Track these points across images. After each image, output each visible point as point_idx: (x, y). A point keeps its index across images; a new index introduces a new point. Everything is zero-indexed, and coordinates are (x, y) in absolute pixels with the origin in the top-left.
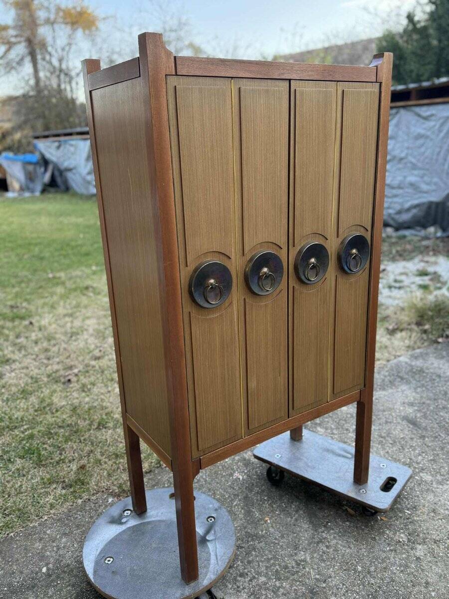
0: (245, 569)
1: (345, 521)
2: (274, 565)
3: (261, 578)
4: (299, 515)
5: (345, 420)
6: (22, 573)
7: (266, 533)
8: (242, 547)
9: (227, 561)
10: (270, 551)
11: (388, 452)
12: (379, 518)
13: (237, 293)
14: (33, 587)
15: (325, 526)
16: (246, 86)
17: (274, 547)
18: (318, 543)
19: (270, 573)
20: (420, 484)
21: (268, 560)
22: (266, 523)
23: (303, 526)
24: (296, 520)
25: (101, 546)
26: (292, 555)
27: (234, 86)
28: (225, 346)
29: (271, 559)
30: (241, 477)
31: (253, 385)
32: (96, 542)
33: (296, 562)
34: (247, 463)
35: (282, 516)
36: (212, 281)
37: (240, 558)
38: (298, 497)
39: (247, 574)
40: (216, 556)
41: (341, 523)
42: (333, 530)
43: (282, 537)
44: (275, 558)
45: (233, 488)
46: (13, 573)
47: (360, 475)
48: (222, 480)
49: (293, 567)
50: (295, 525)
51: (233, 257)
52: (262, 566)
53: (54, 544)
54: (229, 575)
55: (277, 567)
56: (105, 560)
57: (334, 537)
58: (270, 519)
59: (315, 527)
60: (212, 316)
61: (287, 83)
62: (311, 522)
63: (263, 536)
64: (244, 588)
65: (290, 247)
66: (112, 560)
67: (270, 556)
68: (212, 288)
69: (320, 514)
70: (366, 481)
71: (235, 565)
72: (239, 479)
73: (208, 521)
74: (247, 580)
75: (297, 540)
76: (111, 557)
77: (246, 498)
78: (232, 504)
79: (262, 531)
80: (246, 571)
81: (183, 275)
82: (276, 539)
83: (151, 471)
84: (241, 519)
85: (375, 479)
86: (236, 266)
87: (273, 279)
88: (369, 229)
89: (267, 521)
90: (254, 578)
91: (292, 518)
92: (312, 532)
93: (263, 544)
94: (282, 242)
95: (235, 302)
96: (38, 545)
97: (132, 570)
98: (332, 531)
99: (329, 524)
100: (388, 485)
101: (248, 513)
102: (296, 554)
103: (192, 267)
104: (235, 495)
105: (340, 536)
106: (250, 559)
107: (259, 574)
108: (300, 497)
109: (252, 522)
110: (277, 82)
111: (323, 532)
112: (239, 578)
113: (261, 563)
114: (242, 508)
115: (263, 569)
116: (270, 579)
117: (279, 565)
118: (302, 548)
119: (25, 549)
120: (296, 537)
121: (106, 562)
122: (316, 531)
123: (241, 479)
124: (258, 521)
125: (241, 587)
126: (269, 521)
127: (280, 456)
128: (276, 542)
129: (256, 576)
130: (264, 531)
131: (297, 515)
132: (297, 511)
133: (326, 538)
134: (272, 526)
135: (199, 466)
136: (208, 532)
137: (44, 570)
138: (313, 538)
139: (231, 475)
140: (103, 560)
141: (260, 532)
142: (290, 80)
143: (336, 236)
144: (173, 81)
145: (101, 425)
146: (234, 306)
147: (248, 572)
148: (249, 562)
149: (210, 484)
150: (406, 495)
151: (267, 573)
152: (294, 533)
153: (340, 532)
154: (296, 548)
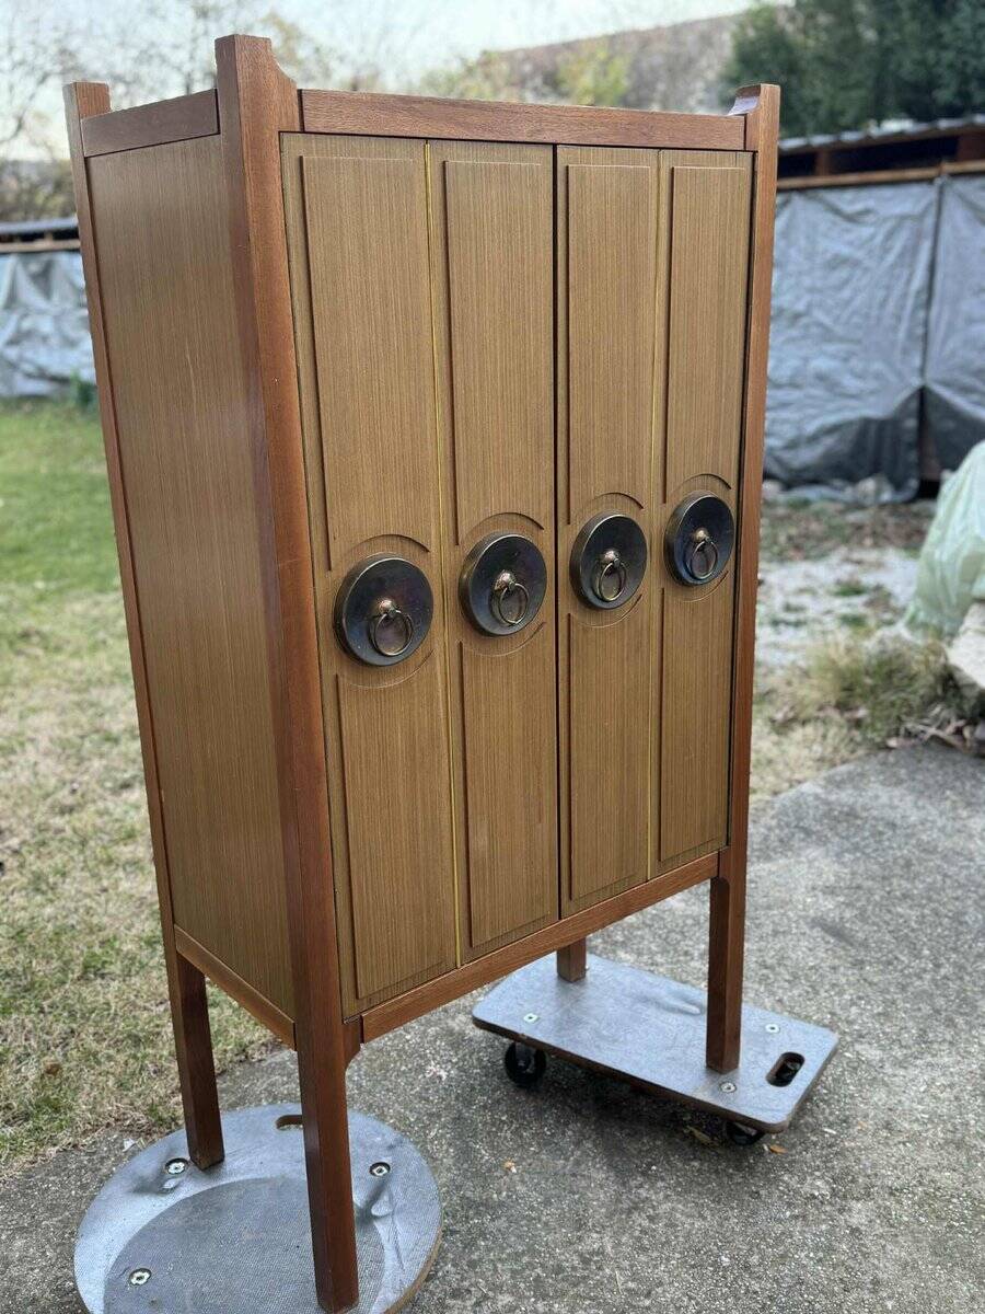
0: (463, 1279)
1: (690, 1160)
2: (531, 1266)
3: (500, 1297)
4: (584, 1152)
5: (682, 933)
7: (509, 1197)
8: (453, 1232)
9: (424, 1259)
10: (519, 1237)
11: (780, 1001)
12: (766, 1148)
13: (443, 632)
15: (644, 1174)
16: (459, 157)
17: (527, 1226)
18: (629, 1212)
19: (522, 1285)
20: (855, 1069)
21: (517, 1256)
22: (507, 1174)
23: (594, 1175)
24: (578, 1163)
25: (118, 1248)
26: (570, 1243)
27: (431, 156)
28: (418, 755)
29: (523, 1253)
30: (444, 1074)
31: (481, 844)
33: (581, 1255)
34: (457, 1041)
35: (544, 1157)
36: (387, 603)
37: (450, 1255)
38: (577, 1111)
39: (469, 1291)
40: (397, 1250)
41: (680, 1165)
42: (663, 1180)
43: (547, 1203)
44: (532, 1251)
45: (427, 1100)
47: (722, 1051)
48: (398, 1084)
49: (574, 1268)
50: (574, 1175)
51: (433, 549)
52: (503, 1271)
54: (427, 1295)
55: (539, 1270)
56: (132, 1275)
57: (667, 1197)
58: (517, 1164)
59: (623, 1177)
60: (387, 685)
61: (549, 152)
62: (612, 1166)
63: (501, 1204)
65: (560, 524)
66: (146, 1275)
67: (520, 1249)
68: (386, 618)
69: (632, 1148)
70: (734, 1065)
71: (440, 1274)
72: (440, 1077)
73: (374, 1174)
74: (468, 1303)
75: (581, 1208)
76: (143, 1270)
77: (459, 1119)
78: (426, 1135)
79: (499, 1193)
80: (466, 1284)
81: (321, 590)
82: (532, 1208)
84: (449, 1170)
85: (755, 1060)
86: (441, 569)
87: (524, 598)
88: (733, 482)
89: (509, 1169)
90: (486, 1297)
91: (567, 1159)
92: (616, 1188)
93: (502, 1223)
94: (543, 513)
95: (438, 649)
97: (199, 1295)
98: (660, 1184)
99: (654, 1168)
100: (785, 1071)
101: (465, 1154)
102: (580, 1239)
103: (341, 570)
104: (431, 1115)
105: (679, 1194)
106: (475, 1257)
107: (498, 1288)
108: (584, 1112)
109: (476, 1174)
110: (528, 150)
111: (641, 1186)
112: (450, 1302)
113: (499, 1266)
114: (450, 1145)
115: (506, 1277)
116: (521, 1297)
117: (542, 1265)
118: (594, 1225)
120: (578, 1202)
121: (134, 1281)
122: (624, 1184)
123: (444, 1077)
124: (489, 1170)
126: (514, 1170)
127: (535, 1017)
128: (534, 1214)
129: (491, 1294)
130: (504, 1194)
131: (578, 1153)
132: (578, 1144)
133: (647, 1198)
134: (523, 1182)
135: (360, 1034)
136: (374, 1198)
138: (618, 1201)
139: (421, 1069)
140: (124, 1279)
141: (495, 1196)
142: (555, 146)
143: (661, 500)
144: (296, 146)
145: (93, 970)
146: (438, 662)
147: (471, 1285)
148: (472, 1264)
149: (369, 1093)
150: (826, 1094)
151: (515, 1286)
152: (574, 1193)
153: (679, 1184)
154: (580, 1225)
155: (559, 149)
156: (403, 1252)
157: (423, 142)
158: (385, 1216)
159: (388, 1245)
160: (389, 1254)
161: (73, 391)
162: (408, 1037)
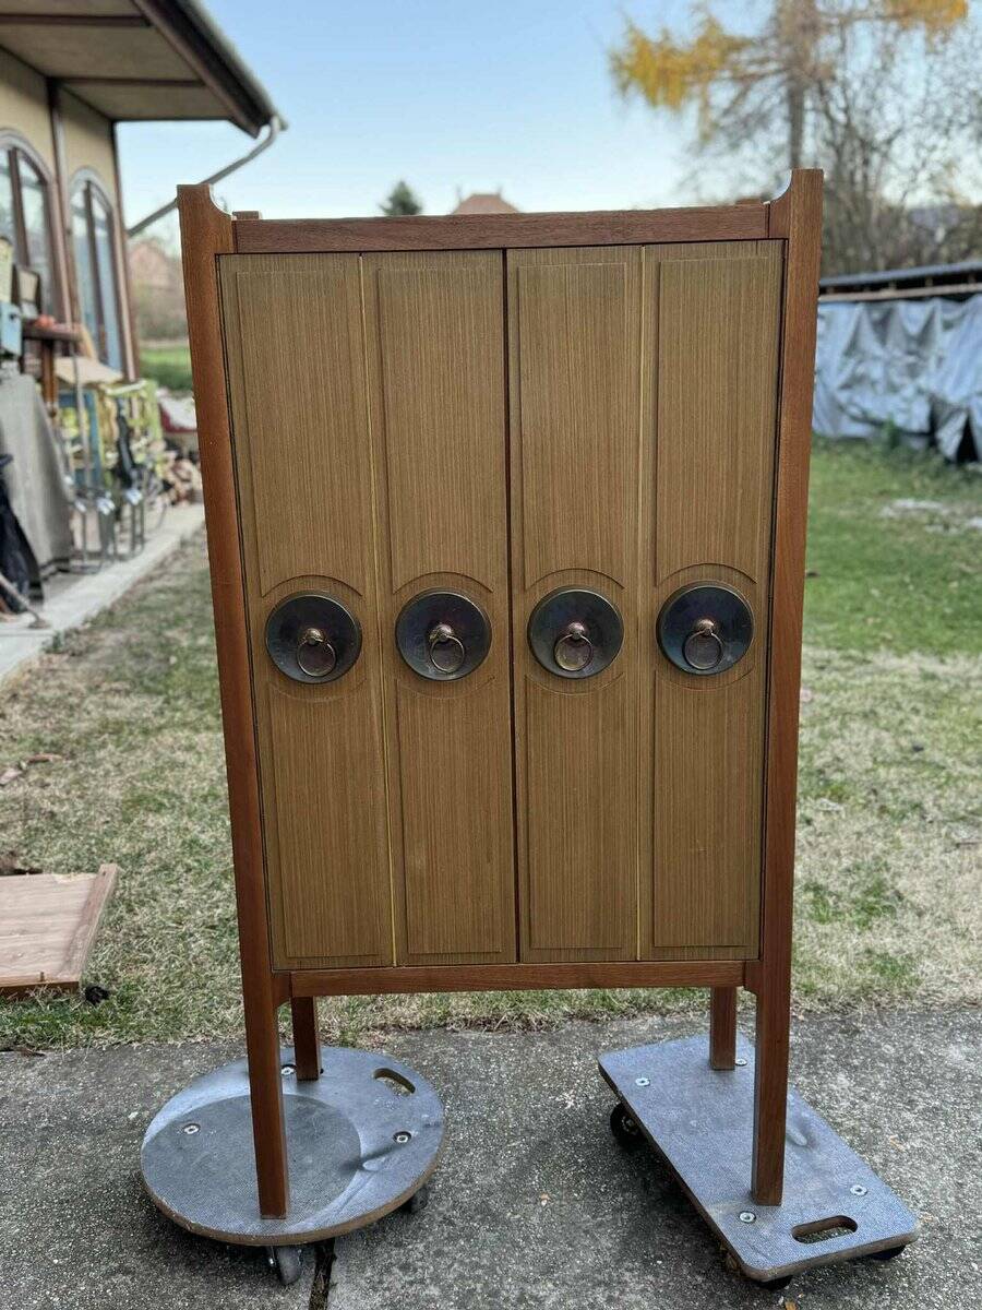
0: (421, 1260)
1: (699, 1273)
2: (477, 1279)
3: (432, 1288)
4: (615, 1219)
6: (103, 1106)
7: (519, 1220)
8: (451, 1223)
10: (494, 1254)
12: (781, 1301)
14: (100, 1133)
15: (645, 1263)
17: (508, 1249)
18: (600, 1283)
19: (456, 1289)
20: (966, 1282)
21: (478, 1266)
22: (535, 1203)
23: (603, 1241)
24: (600, 1225)
25: (202, 1104)
26: (525, 1280)
27: (365, 267)
29: (482, 1267)
30: (570, 1104)
32: (203, 1094)
33: (522, 1294)
35: (578, 1205)
36: (315, 632)
37: (431, 1239)
38: (646, 1186)
39: (415, 1270)
41: (685, 1272)
42: (656, 1275)
43: (543, 1241)
44: (491, 1270)
45: (537, 1117)
46: (93, 1101)
48: (529, 1095)
49: (507, 1300)
50: (586, 1232)
51: (368, 593)
52: (455, 1270)
53: (178, 1085)
54: (386, 1255)
55: (479, 1286)
56: (189, 1125)
57: (643, 1291)
58: (552, 1200)
59: (625, 1251)
60: (315, 700)
61: (498, 256)
62: (625, 1242)
63: (507, 1223)
64: (388, 1289)
65: (515, 591)
66: (196, 1130)
67: (485, 1262)
69: (660, 1237)
71: (410, 1247)
72: (566, 1105)
73: (395, 1137)
74: (407, 1278)
75: (564, 1258)
76: (198, 1126)
77: (544, 1144)
78: (508, 1143)
79: (514, 1214)
80: (420, 1264)
82: (526, 1238)
83: (419, 1028)
84: (496, 1177)
86: (376, 613)
87: (460, 651)
89: (541, 1200)
90: (422, 1281)
91: (594, 1217)
92: (608, 1260)
93: (492, 1237)
94: (494, 576)
96: (156, 1076)
97: (209, 1158)
98: (651, 1278)
99: (659, 1262)
101: (521, 1172)
102: (536, 1281)
103: (270, 600)
104: (527, 1130)
105: (657, 1294)
106: (446, 1249)
107: (436, 1279)
108: (652, 1189)
109: (513, 1192)
110: (471, 256)
111: (631, 1270)
112: (395, 1270)
113: (456, 1265)
114: (518, 1159)
115: (451, 1276)
116: (446, 1297)
117: (486, 1284)
118: (558, 1278)
119: (136, 1075)
120: (565, 1253)
121: (186, 1130)
122: (617, 1262)
123: (569, 1106)
124: (525, 1193)
125: (386, 1285)
126: (544, 1203)
127: (647, 1083)
128: (522, 1243)
129: (428, 1281)
130: (517, 1217)
131: (609, 1217)
132: (616, 1210)
133: (626, 1282)
134: (542, 1215)
135: (287, 987)
137: (133, 1116)
138: (599, 1271)
139: (559, 1092)
140: (182, 1126)
141: (509, 1214)
142: (504, 250)
143: (650, 582)
144: (232, 265)
146: (373, 691)
147: (422, 1268)
148: (439, 1253)
149: (502, 1091)
150: (904, 1288)
151: (451, 1286)
152: (570, 1245)
153: (666, 1286)
154: (548, 1271)
155: (508, 251)
156: (351, 1202)
157: (357, 254)
158: (369, 1171)
159: (348, 1191)
160: (342, 1198)
161: (885, 435)
162: (575, 1063)
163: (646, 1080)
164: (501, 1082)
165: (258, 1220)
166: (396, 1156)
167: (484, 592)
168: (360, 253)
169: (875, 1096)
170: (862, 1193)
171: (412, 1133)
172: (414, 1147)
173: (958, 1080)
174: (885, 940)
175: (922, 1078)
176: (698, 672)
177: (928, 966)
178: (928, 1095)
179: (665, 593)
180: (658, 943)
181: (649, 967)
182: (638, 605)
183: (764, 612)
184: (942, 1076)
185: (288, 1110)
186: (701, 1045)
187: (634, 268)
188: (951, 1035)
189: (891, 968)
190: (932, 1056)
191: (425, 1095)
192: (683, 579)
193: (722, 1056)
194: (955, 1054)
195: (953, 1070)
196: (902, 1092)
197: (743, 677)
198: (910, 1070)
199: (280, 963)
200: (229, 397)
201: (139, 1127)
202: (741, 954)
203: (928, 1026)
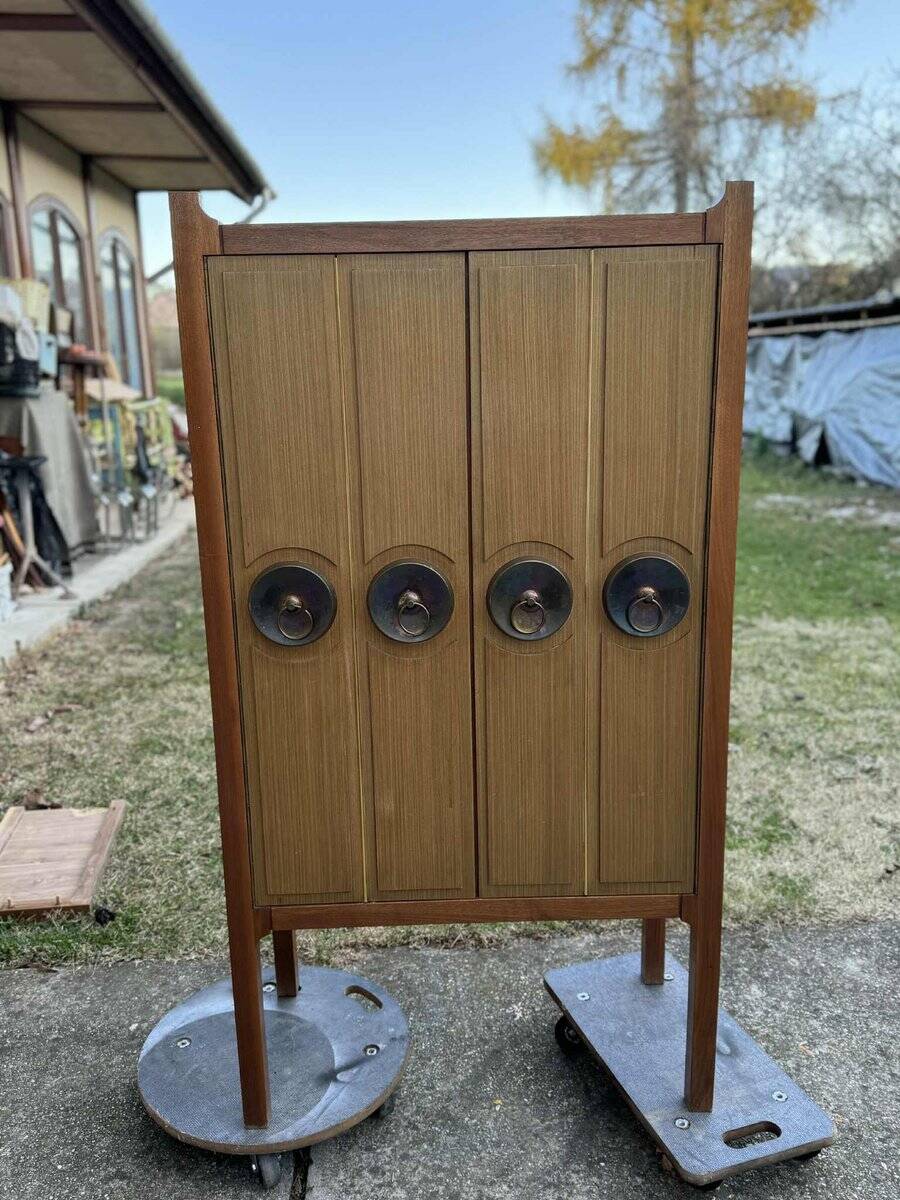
0: (388, 1163)
1: (638, 1175)
2: (440, 1182)
3: (398, 1190)
4: (561, 1123)
6: (107, 1018)
7: (476, 1125)
8: (416, 1128)
10: (454, 1157)
11: (866, 1088)
14: (103, 1043)
15: (590, 1165)
17: (467, 1152)
18: (549, 1185)
19: (421, 1191)
20: (878, 1181)
21: (440, 1169)
22: (490, 1108)
23: (551, 1144)
24: (548, 1128)
25: (193, 1019)
26: (483, 1183)
28: (324, 721)
29: (444, 1170)
30: (519, 1015)
31: (387, 806)
32: (194, 1010)
35: (528, 1110)
36: (293, 599)
37: (397, 1143)
38: (587, 1091)
39: (384, 1173)
40: (325, 1108)
41: (626, 1173)
42: (600, 1177)
43: (497, 1145)
44: (451, 1172)
45: (490, 1028)
46: (98, 1014)
48: (483, 1007)
50: (536, 1135)
51: (342, 565)
52: (419, 1173)
53: (174, 999)
54: (357, 1159)
55: (441, 1188)
56: (182, 1039)
57: (589, 1192)
58: (504, 1105)
59: (571, 1157)
60: (293, 661)
61: (461, 259)
62: (571, 1145)
63: (466, 1127)
64: (359, 1192)
65: (475, 561)
66: (188, 1044)
67: (446, 1165)
69: (601, 1139)
71: (379, 1151)
72: (515, 1016)
73: (365, 1050)
74: (376, 1181)
75: (517, 1161)
76: (190, 1041)
77: (496, 1052)
78: (465, 1051)
79: (471, 1118)
80: (388, 1167)
82: (482, 1142)
84: (455, 1084)
85: (733, 1114)
88: (695, 546)
89: (495, 1105)
90: (390, 1184)
91: (543, 1121)
92: (557, 1162)
93: (451, 1140)
94: (457, 549)
95: (347, 642)
96: (155, 991)
97: (198, 1071)
98: (595, 1179)
99: (603, 1164)
101: (478, 1078)
102: (493, 1183)
103: (255, 570)
104: (481, 1039)
105: (601, 1195)
106: (411, 1153)
107: (402, 1182)
109: (469, 1098)
111: (578, 1172)
112: (366, 1173)
113: (420, 1168)
114: (474, 1066)
115: (416, 1179)
117: (447, 1186)
118: (512, 1180)
119: (137, 989)
120: (518, 1156)
121: (179, 1044)
122: (566, 1164)
123: (518, 1017)
124: (481, 1099)
125: (357, 1188)
126: (498, 1108)
127: (587, 997)
128: (479, 1147)
129: (395, 1184)
130: (474, 1121)
131: (556, 1121)
132: (563, 1114)
133: (573, 1183)
134: (496, 1120)
136: (347, 1067)
137: (133, 1027)
138: (549, 1173)
139: (508, 1004)
140: (176, 1039)
141: (467, 1119)
142: (466, 252)
143: (597, 556)
144: (218, 265)
146: (345, 652)
147: (389, 1171)
148: (405, 1157)
149: (459, 1003)
150: (822, 1187)
151: (415, 1189)
152: (522, 1148)
153: (610, 1187)
154: (503, 1174)
155: (471, 255)
156: (325, 1113)
157: (333, 256)
158: (343, 1082)
159: (323, 1101)
160: (318, 1108)
161: (755, 444)
162: (523, 978)
163: (586, 994)
164: (458, 996)
165: (243, 1130)
166: (367, 1068)
167: (447, 562)
168: (336, 254)
169: (784, 1005)
170: (783, 1099)
171: (380, 1046)
172: (382, 1059)
173: (855, 990)
174: (785, 864)
175: (825, 988)
176: (641, 635)
177: (822, 888)
178: (830, 1004)
179: (610, 563)
180: (604, 879)
181: (594, 901)
182: (587, 575)
183: (699, 580)
184: (842, 986)
185: (269, 1025)
186: (634, 962)
187: (584, 269)
188: (847, 949)
189: (793, 889)
190: (831, 968)
191: (391, 1010)
192: (626, 552)
193: (652, 972)
194: (852, 965)
195: (851, 981)
196: (807, 1002)
197: (681, 640)
198: (814, 981)
199: (262, 901)
200: (216, 386)
201: (138, 1038)
202: (678, 889)
203: (826, 941)
